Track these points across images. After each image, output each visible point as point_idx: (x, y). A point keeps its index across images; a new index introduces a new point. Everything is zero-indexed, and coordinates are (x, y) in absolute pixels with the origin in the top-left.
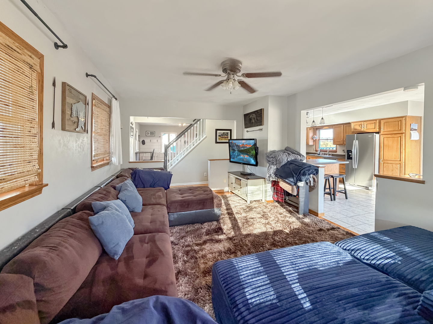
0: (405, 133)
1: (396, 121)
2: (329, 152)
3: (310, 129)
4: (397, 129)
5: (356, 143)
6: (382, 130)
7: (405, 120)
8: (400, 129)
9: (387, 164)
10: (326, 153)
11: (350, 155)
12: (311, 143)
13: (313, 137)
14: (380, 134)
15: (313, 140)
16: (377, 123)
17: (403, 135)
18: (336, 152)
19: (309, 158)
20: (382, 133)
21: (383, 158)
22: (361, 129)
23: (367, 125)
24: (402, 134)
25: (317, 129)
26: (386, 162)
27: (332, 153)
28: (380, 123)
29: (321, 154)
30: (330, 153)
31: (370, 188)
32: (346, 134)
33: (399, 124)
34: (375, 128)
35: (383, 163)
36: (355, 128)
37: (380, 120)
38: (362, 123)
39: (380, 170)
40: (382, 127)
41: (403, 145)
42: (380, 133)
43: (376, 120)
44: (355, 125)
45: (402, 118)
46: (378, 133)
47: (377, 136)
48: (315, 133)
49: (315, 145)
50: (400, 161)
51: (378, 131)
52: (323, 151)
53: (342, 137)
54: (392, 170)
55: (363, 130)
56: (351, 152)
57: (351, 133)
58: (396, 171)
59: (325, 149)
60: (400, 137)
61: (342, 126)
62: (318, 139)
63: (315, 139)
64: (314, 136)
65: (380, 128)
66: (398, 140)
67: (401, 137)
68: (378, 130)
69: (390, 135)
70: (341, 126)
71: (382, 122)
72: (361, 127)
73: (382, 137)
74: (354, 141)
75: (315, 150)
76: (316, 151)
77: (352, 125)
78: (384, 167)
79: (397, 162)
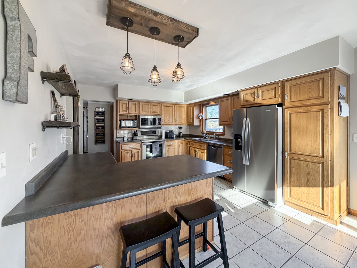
0: (332, 103)
1: (313, 82)
2: (216, 135)
3: (195, 106)
4: (315, 95)
5: (247, 122)
6: (288, 100)
7: (332, 76)
8: (321, 95)
9: (297, 161)
10: (213, 136)
11: (239, 142)
12: (196, 123)
13: (199, 116)
14: (283, 107)
15: (199, 120)
16: (279, 88)
17: (328, 107)
18: (223, 135)
19: (192, 144)
20: (287, 104)
21: (291, 150)
22: (254, 100)
23: (262, 92)
24: (327, 104)
25: (203, 105)
26: (295, 156)
27: (219, 137)
28: (283, 88)
29: (207, 137)
30: (217, 137)
31: (270, 203)
32: (234, 109)
33: (319, 86)
34: (275, 97)
35: (291, 159)
36: (245, 100)
37: (283, 83)
38: (256, 91)
39: (286, 170)
40: (288, 95)
41: (327, 126)
42: (285, 105)
43: (277, 83)
44: (245, 94)
45: (326, 74)
46: (280, 105)
47: (280, 109)
48: (201, 111)
49: (201, 126)
50: (323, 156)
51: (280, 103)
52: (209, 134)
53: (230, 115)
54: (308, 174)
55: (256, 101)
56: (241, 137)
57: (241, 107)
58: (314, 175)
59: (211, 131)
60: (323, 110)
61: (230, 98)
62: (205, 118)
63: (201, 118)
64: (200, 114)
65: (283, 97)
66: (317, 117)
67: (325, 111)
68: (280, 100)
69: (302, 108)
70: (227, 99)
71: (288, 86)
72: (254, 98)
73: (287, 112)
74: (245, 120)
75: (201, 132)
76: (203, 133)
77: (242, 94)
78: (292, 166)
79: (316, 159)
